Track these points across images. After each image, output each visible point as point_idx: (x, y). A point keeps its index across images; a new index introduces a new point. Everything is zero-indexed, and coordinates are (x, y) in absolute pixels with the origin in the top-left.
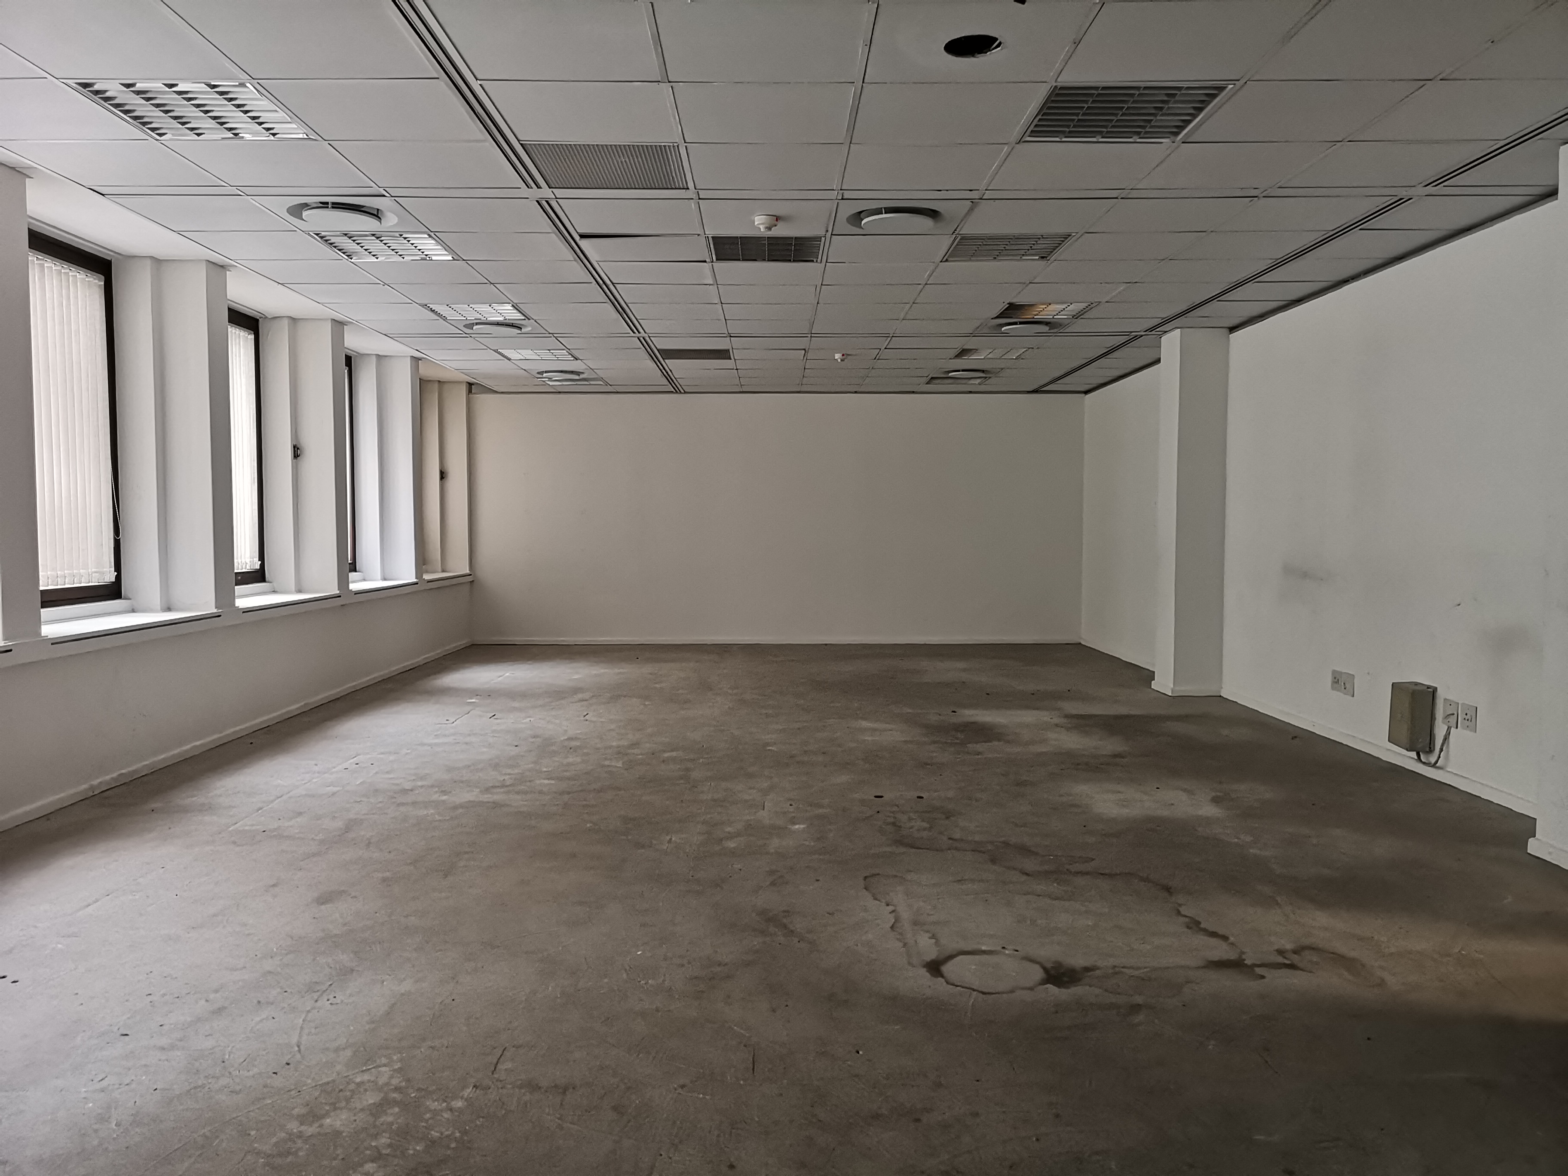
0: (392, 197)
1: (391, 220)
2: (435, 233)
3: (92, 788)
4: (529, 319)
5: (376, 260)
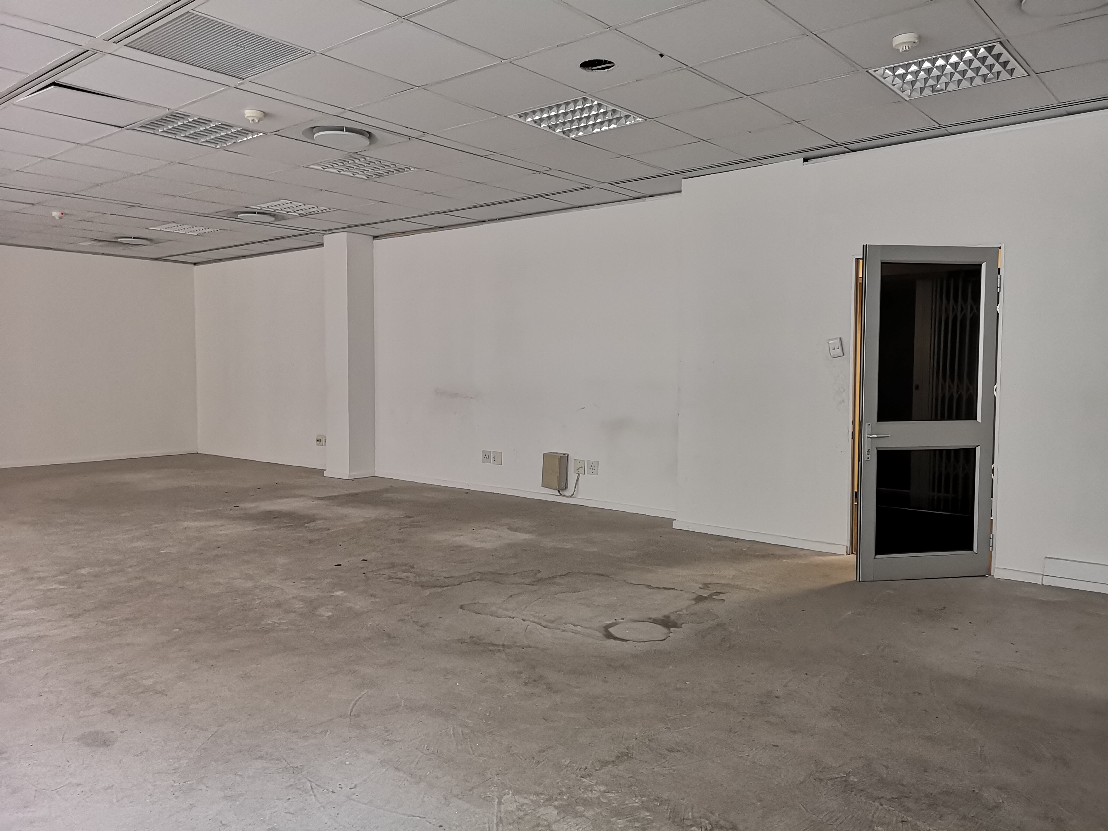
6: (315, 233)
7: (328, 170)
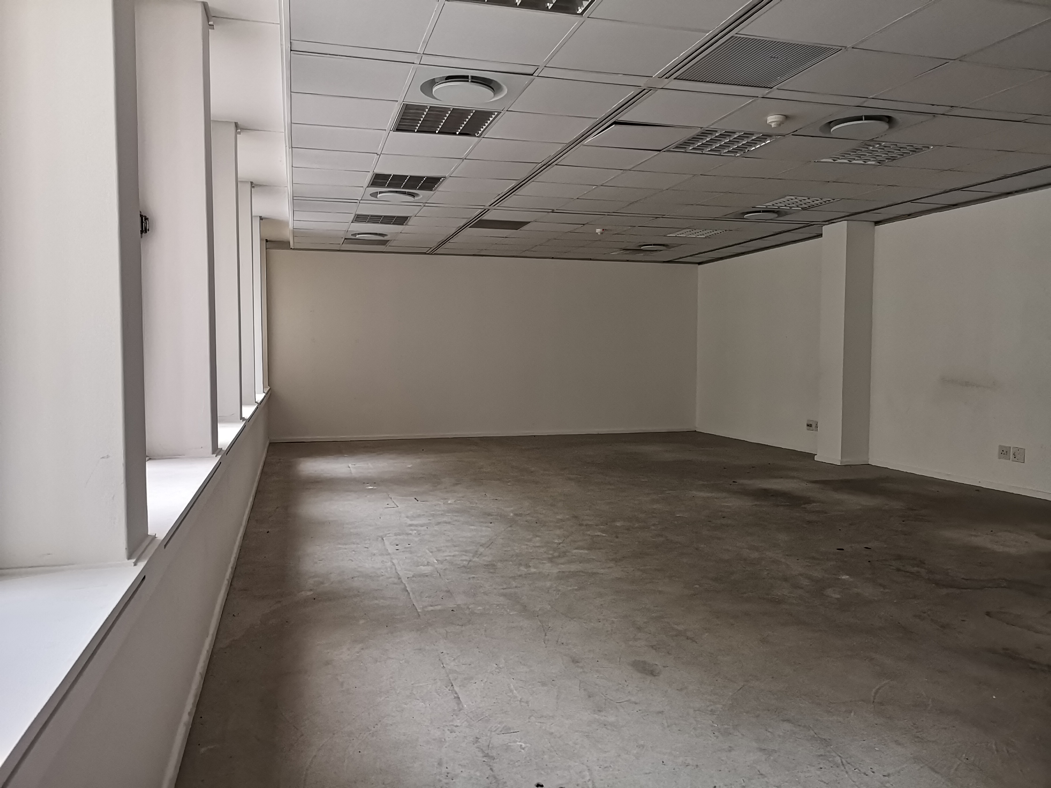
2: (506, 112)
6: (814, 225)
7: (839, 161)
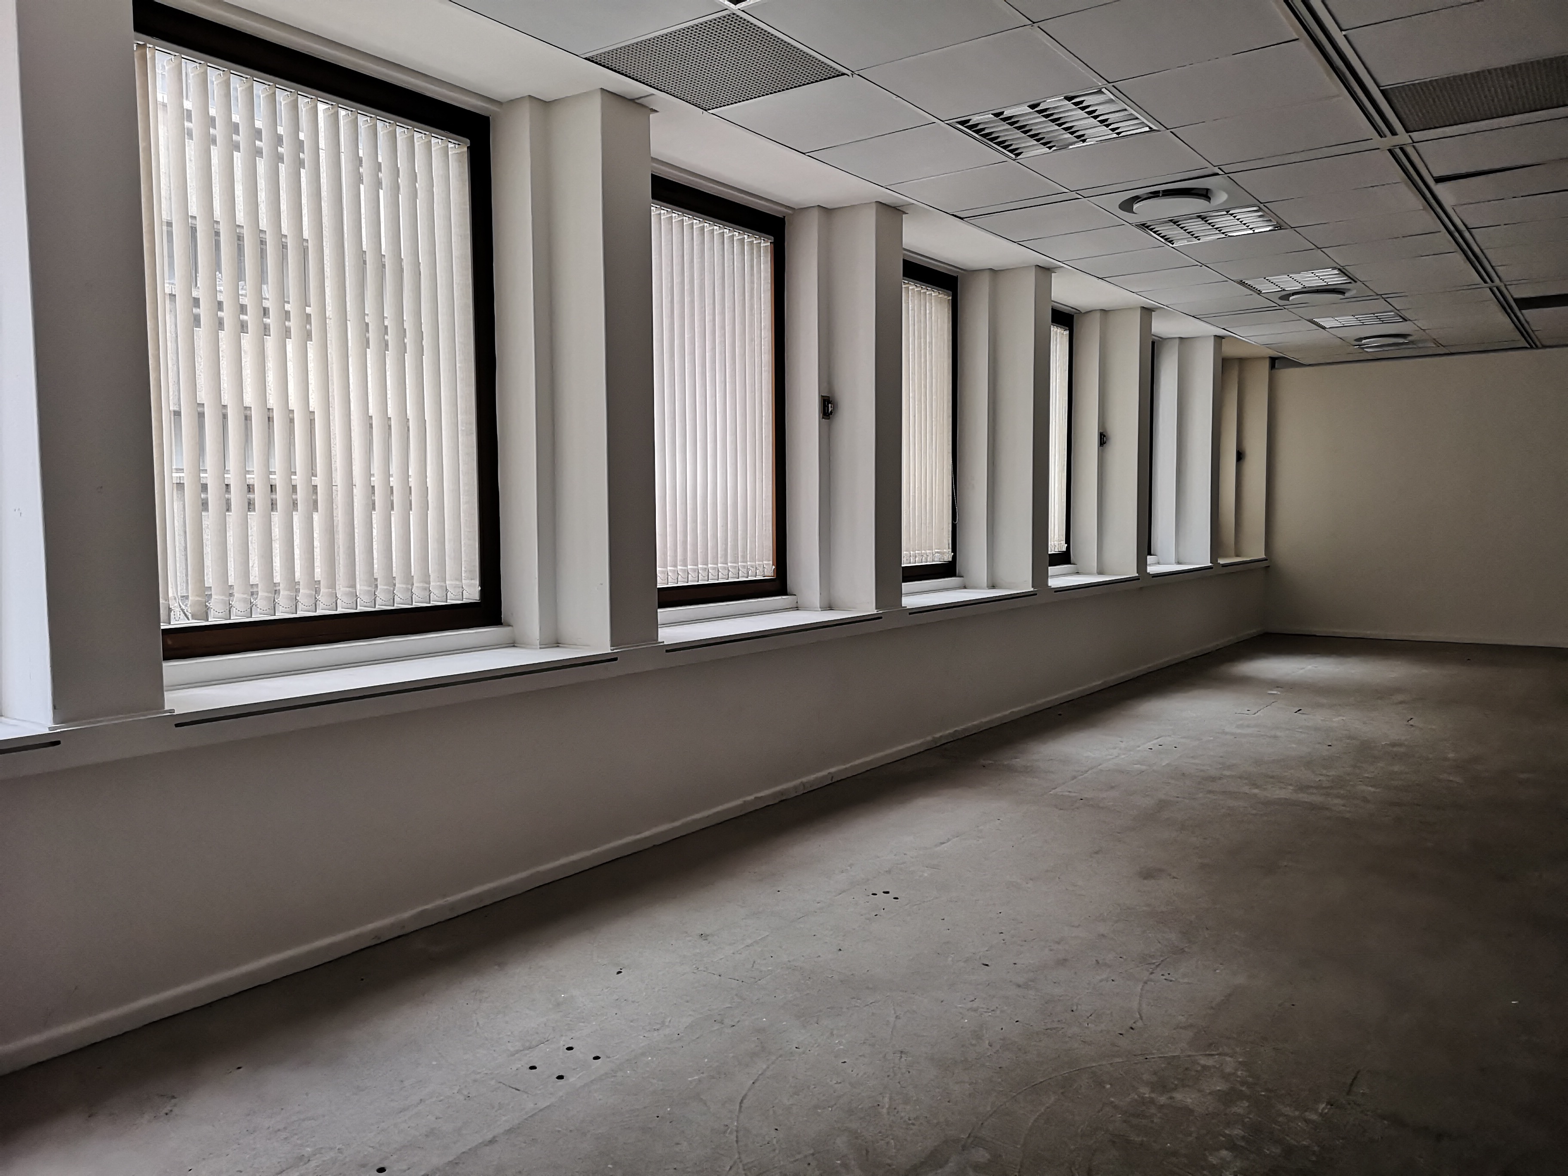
0: (1226, 174)
1: (1220, 198)
2: (1265, 204)
3: (935, 740)
4: (1355, 282)
5: (1198, 242)
